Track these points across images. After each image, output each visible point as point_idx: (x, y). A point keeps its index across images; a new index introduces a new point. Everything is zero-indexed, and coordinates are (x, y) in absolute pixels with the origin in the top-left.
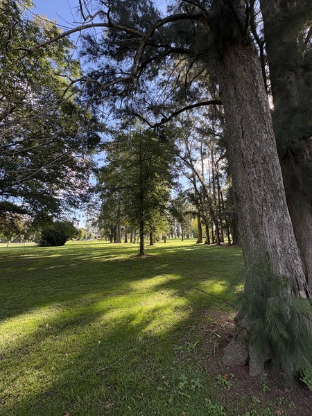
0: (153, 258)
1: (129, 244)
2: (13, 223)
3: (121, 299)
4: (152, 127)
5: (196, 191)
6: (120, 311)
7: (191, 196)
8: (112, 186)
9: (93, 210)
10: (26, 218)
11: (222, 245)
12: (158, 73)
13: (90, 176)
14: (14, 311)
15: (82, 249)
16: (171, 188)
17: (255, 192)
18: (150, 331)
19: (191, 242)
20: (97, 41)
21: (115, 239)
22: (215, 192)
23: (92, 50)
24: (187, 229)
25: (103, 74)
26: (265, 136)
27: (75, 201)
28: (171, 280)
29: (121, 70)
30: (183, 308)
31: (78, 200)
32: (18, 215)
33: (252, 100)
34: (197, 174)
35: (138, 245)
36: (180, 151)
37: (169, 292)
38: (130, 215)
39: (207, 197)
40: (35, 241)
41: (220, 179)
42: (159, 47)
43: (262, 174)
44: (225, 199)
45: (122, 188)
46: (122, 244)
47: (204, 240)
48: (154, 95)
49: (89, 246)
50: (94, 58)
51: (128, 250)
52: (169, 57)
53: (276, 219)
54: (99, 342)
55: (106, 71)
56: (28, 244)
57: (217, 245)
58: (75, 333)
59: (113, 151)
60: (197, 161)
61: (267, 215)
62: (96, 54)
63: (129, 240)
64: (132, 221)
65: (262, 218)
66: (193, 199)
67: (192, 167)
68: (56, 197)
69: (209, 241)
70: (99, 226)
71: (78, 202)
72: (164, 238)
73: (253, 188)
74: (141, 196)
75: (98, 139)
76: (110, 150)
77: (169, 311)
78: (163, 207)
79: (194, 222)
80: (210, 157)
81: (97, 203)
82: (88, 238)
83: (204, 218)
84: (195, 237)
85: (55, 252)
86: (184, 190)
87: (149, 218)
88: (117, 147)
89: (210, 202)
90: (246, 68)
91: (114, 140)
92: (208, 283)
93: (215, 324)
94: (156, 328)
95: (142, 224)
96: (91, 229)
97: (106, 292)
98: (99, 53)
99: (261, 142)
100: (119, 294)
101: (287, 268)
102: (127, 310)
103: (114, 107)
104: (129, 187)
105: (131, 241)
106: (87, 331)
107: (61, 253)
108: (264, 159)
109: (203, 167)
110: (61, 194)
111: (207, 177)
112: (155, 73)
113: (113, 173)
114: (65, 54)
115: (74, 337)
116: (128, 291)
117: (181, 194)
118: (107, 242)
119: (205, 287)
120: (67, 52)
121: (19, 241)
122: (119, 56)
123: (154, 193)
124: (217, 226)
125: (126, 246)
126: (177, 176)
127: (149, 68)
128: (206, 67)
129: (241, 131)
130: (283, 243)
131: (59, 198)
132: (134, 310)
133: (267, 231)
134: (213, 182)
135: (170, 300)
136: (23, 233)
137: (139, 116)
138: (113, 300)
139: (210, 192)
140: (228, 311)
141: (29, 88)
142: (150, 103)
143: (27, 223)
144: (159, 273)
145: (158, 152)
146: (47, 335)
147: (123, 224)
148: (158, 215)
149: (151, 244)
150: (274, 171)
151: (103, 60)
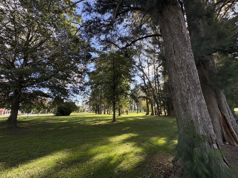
0: (121, 123)
1: (106, 115)
2: (42, 103)
3: (104, 147)
4: (120, 49)
5: (145, 84)
6: (103, 154)
7: (142, 87)
8: (97, 82)
9: (87, 95)
10: (49, 100)
11: (161, 116)
12: (123, 20)
13: (86, 76)
14: (43, 153)
15: (80, 117)
16: (131, 83)
17: (183, 85)
18: (122, 167)
19: (143, 114)
20: (91, 5)
21: (98, 112)
22: (156, 85)
23: (88, 9)
24: (140, 106)
25: (94, 22)
26: (187, 54)
27: (77, 90)
28: (132, 137)
29: (104, 19)
30: (141, 154)
31: (78, 89)
32: (46, 98)
33: (179, 34)
34: (145, 75)
35: (112, 116)
36: (136, 62)
37: (132, 144)
38: (108, 98)
39: (152, 88)
40: (53, 113)
41: (159, 78)
42: (125, 7)
43: (187, 75)
44: (162, 89)
45: (103, 83)
46: (102, 115)
47: (150, 113)
48: (121, 32)
49: (84, 116)
50: (89, 13)
51: (106, 118)
52: (130, 12)
53: (196, 101)
54: (92, 174)
55: (95, 20)
56: (49, 114)
57: (158, 116)
58: (77, 167)
59: (98, 62)
60: (146, 68)
61: (191, 98)
62: (90, 11)
63: (106, 113)
64: (109, 102)
65: (188, 100)
66: (143, 89)
67: (142, 71)
68: (66, 88)
69: (153, 114)
70: (89, 105)
71: (78, 91)
72: (127, 112)
73: (181, 83)
74: (114, 87)
75: (91, 56)
76: (97, 62)
77: (132, 155)
78: (127, 94)
79: (144, 103)
80: (153, 65)
81: (89, 91)
82: (83, 111)
83: (150, 100)
84: (145, 111)
85: (65, 119)
86: (138, 84)
87: (118, 100)
88: (101, 60)
89: (153, 91)
90: (175, 17)
91: (99, 56)
92: (154, 139)
93: (161, 164)
94: (125, 165)
95: (114, 103)
96: (85, 106)
97: (94, 143)
98: (92, 11)
99: (185, 57)
100: (102, 145)
101: (205, 130)
102: (107, 154)
103: (100, 39)
104: (107, 82)
105: (108, 113)
106: (84, 166)
107: (68, 120)
108: (187, 66)
109: (149, 71)
110: (69, 86)
111: (151, 77)
112: (122, 20)
113: (98, 74)
114: (73, 12)
115: (77, 170)
116: (107, 143)
117: (136, 86)
118: (94, 114)
119: (153, 141)
120: (75, 10)
121: (45, 113)
122: (103, 12)
123: (121, 86)
124: (157, 104)
125: (105, 116)
126: (134, 76)
127: (119, 18)
128: (150, 17)
129: (173, 51)
130: (201, 115)
131: (68, 88)
132: (112, 154)
133: (191, 108)
134: (155, 79)
135: (132, 149)
136: (47, 108)
137: (113, 43)
138: (99, 148)
139: (153, 85)
140: (168, 156)
141: (54, 29)
142: (119, 36)
143: (49, 103)
144: (125, 132)
145: (124, 63)
146: (61, 168)
147: (104, 103)
148: (124, 98)
149: (119, 115)
150: (194, 73)
151: (94, 14)
